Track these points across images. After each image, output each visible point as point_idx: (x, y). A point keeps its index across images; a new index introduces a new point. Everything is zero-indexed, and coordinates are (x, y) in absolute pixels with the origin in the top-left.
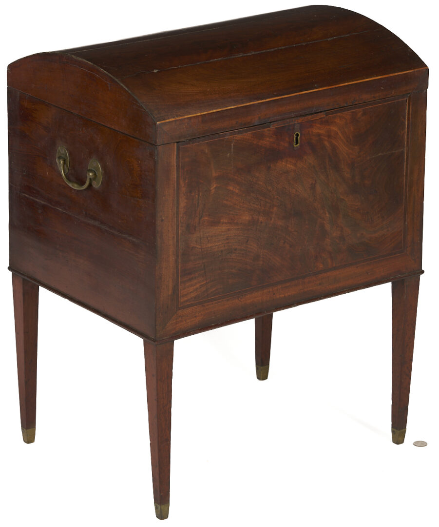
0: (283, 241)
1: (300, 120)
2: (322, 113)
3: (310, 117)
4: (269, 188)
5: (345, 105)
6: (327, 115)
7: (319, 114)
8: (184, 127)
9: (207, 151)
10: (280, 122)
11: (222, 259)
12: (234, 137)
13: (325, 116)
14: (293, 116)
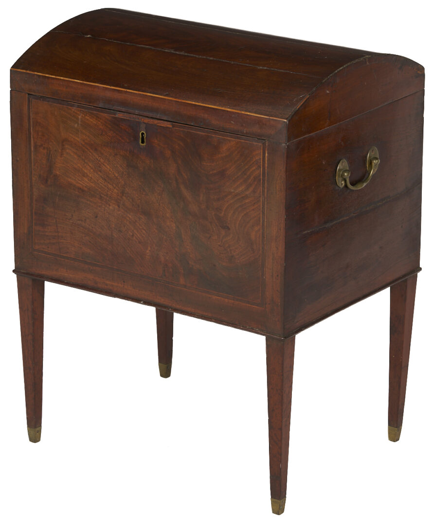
0: (131, 234)
1: (147, 120)
2: (169, 123)
3: (156, 122)
4: (117, 175)
5: (192, 124)
6: (173, 126)
7: (166, 122)
8: (34, 82)
9: (56, 113)
10: (126, 114)
11: (73, 223)
12: (81, 110)
13: (171, 126)
14: (137, 113)
